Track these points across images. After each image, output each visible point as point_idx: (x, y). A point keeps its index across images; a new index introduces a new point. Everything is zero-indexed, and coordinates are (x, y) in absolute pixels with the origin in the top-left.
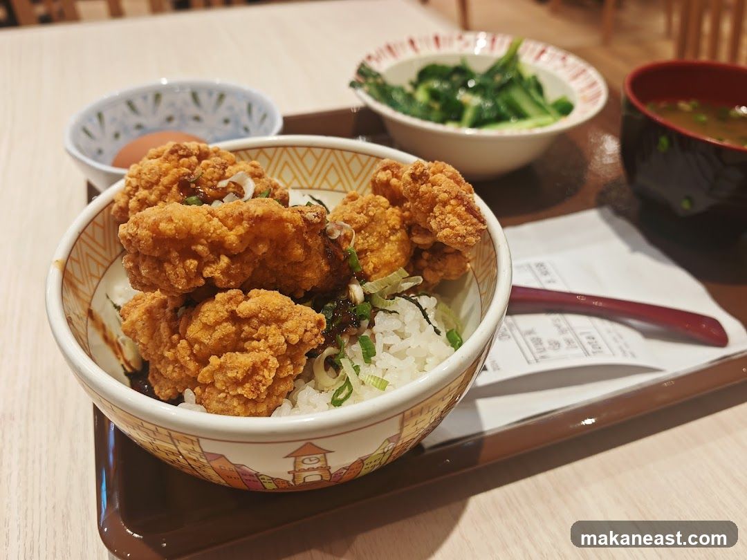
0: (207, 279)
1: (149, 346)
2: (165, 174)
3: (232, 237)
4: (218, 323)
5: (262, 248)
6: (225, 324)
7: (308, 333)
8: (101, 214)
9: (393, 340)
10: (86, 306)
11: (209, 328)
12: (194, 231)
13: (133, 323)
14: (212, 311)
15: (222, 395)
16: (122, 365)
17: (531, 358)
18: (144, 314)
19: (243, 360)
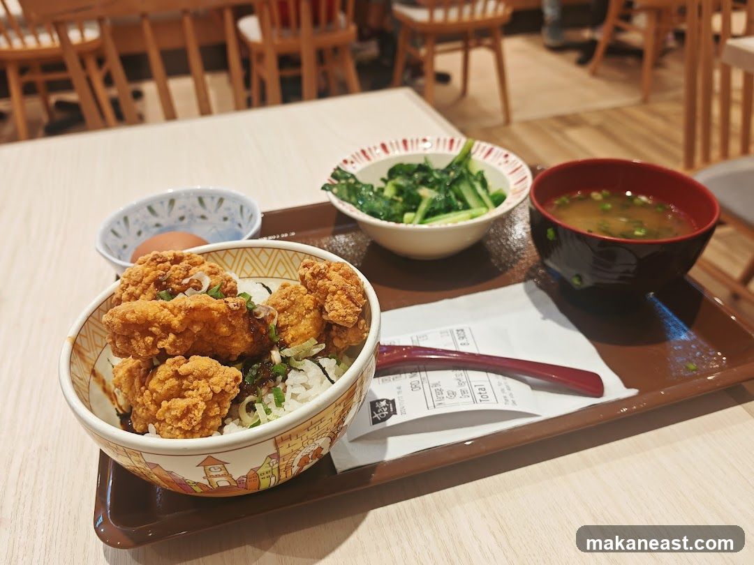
0: (160, 349)
1: (129, 394)
2: (147, 275)
3: (175, 322)
4: (167, 379)
5: (196, 329)
6: (171, 379)
7: (228, 386)
8: (105, 303)
9: (300, 390)
10: (91, 367)
11: (163, 382)
12: (150, 319)
13: (119, 379)
14: (164, 370)
15: (170, 427)
16: (116, 409)
17: (431, 404)
18: (126, 372)
19: (180, 404)
